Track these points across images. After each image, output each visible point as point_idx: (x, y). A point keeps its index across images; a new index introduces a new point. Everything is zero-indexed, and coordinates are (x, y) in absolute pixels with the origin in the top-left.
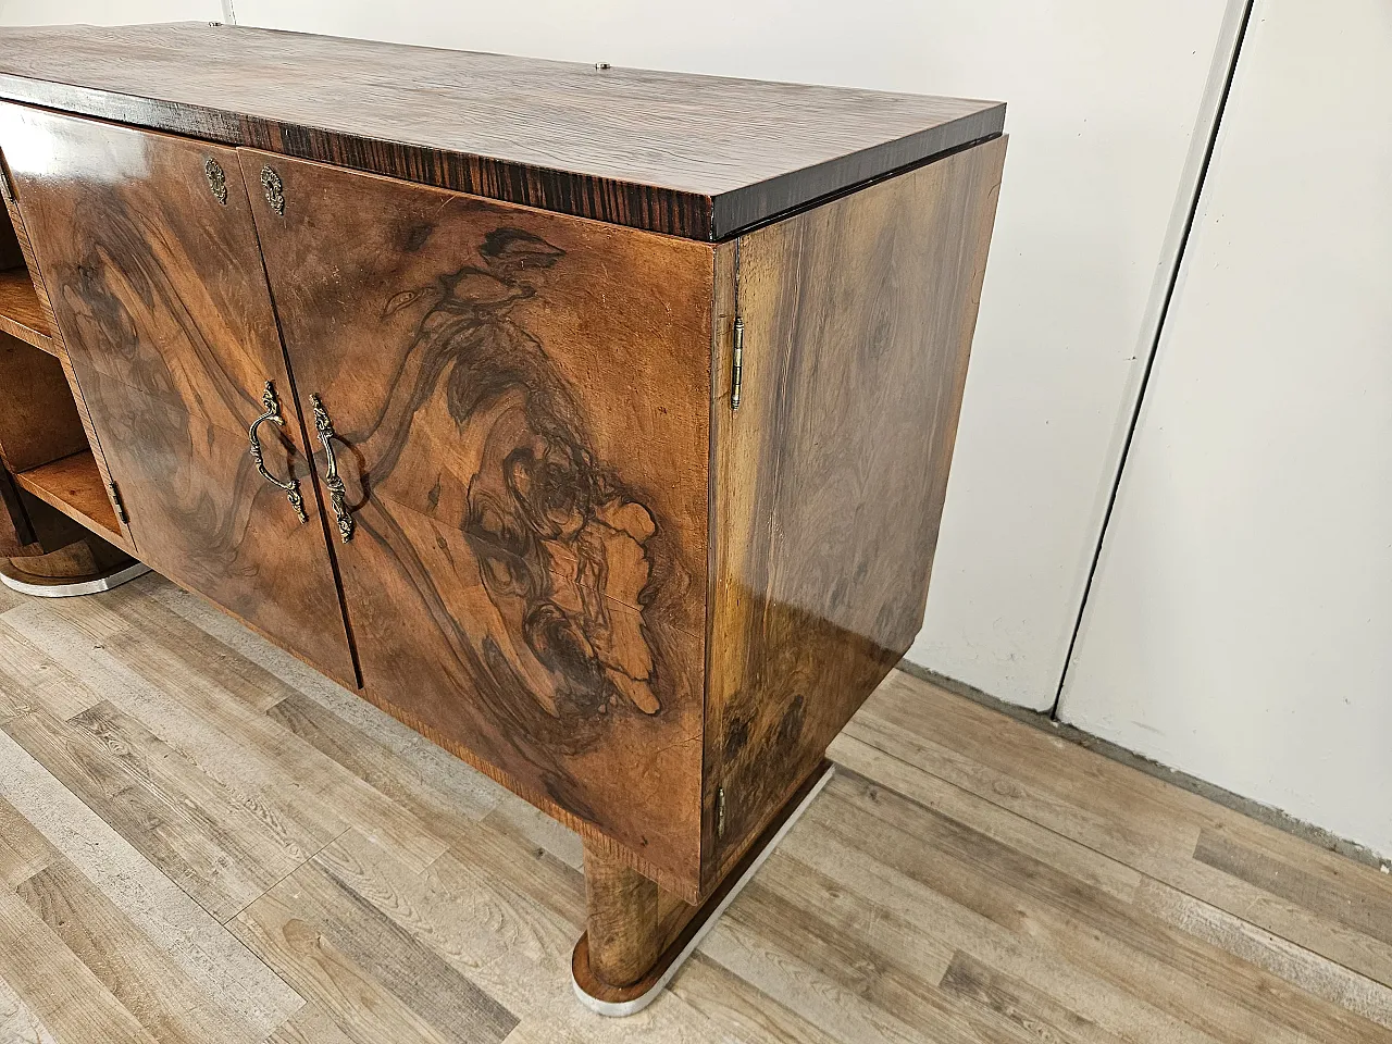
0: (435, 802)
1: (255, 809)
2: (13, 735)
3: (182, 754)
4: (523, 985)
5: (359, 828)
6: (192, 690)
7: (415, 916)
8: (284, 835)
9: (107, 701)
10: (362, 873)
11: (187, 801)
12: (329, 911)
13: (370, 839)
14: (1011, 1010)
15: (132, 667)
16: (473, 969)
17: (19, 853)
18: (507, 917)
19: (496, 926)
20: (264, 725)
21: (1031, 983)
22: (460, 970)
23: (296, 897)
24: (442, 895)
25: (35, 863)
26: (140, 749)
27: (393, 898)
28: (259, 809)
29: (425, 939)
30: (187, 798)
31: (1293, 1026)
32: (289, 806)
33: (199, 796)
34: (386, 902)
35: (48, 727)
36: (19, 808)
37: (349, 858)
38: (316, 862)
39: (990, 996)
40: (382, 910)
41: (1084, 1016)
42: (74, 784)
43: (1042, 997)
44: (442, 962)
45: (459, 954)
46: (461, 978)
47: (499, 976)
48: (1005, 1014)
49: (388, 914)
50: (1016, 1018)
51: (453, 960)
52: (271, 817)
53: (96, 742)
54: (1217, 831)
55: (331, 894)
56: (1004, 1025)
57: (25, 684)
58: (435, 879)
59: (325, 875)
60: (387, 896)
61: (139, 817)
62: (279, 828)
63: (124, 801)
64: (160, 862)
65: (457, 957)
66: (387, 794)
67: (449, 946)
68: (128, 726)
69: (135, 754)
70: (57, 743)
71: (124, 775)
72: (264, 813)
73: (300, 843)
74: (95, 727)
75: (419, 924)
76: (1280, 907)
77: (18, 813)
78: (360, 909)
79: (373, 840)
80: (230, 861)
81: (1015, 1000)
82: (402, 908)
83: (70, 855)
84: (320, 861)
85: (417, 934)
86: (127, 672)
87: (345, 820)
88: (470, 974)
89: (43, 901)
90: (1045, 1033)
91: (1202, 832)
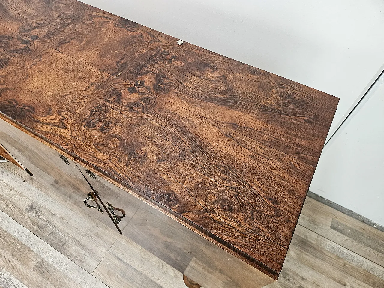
1: (89, 236)
2: (11, 217)
3: (62, 219)
4: (171, 284)
7: (140, 266)
9: (34, 202)
11: (69, 235)
12: (117, 267)
13: (122, 243)
14: (287, 278)
16: (158, 280)
17: (29, 258)
18: (163, 264)
19: (161, 267)
21: (292, 269)
22: (155, 281)
23: (108, 264)
24: (145, 259)
25: (34, 260)
26: (50, 218)
28: (90, 236)
29: (144, 273)
31: (351, 275)
32: (98, 234)
33: (72, 233)
34: (132, 262)
35: (20, 213)
36: (23, 242)
38: (110, 252)
39: (283, 274)
40: (131, 265)
41: (304, 278)
42: (35, 233)
43: (294, 273)
44: (150, 279)
45: (154, 276)
46: (156, 283)
47: (165, 282)
48: (286, 279)
49: (133, 266)
50: (289, 280)
51: (152, 278)
52: (94, 238)
53: (37, 217)
54: (336, 219)
55: (116, 262)
56: (286, 282)
57: (8, 197)
58: (143, 254)
59: (114, 256)
60: (131, 261)
61: (58, 242)
62: (97, 242)
63: (51, 237)
64: (69, 257)
65: (153, 277)
67: (151, 274)
68: (44, 210)
69: (49, 220)
70: (25, 218)
71: (49, 228)
72: (92, 237)
73: (104, 246)
74: (34, 212)
75: (142, 269)
76: (350, 241)
77: (23, 245)
78: (125, 266)
79: (123, 243)
80: (87, 254)
81: (288, 275)
82: (136, 264)
83: (43, 256)
84: (111, 252)
85: (142, 272)
86: (36, 190)
87: (114, 238)
88: (157, 282)
89: (41, 272)
90: (296, 283)
91: (333, 219)
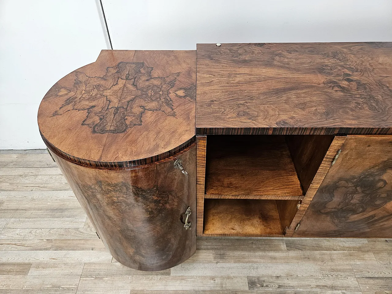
0: (355, 245)
5: (352, 262)
6: (262, 257)
8: (342, 277)
10: (369, 272)
15: (235, 262)
20: (292, 254)
27: (382, 273)
30: (311, 285)
37: (362, 271)
66: (344, 250)
